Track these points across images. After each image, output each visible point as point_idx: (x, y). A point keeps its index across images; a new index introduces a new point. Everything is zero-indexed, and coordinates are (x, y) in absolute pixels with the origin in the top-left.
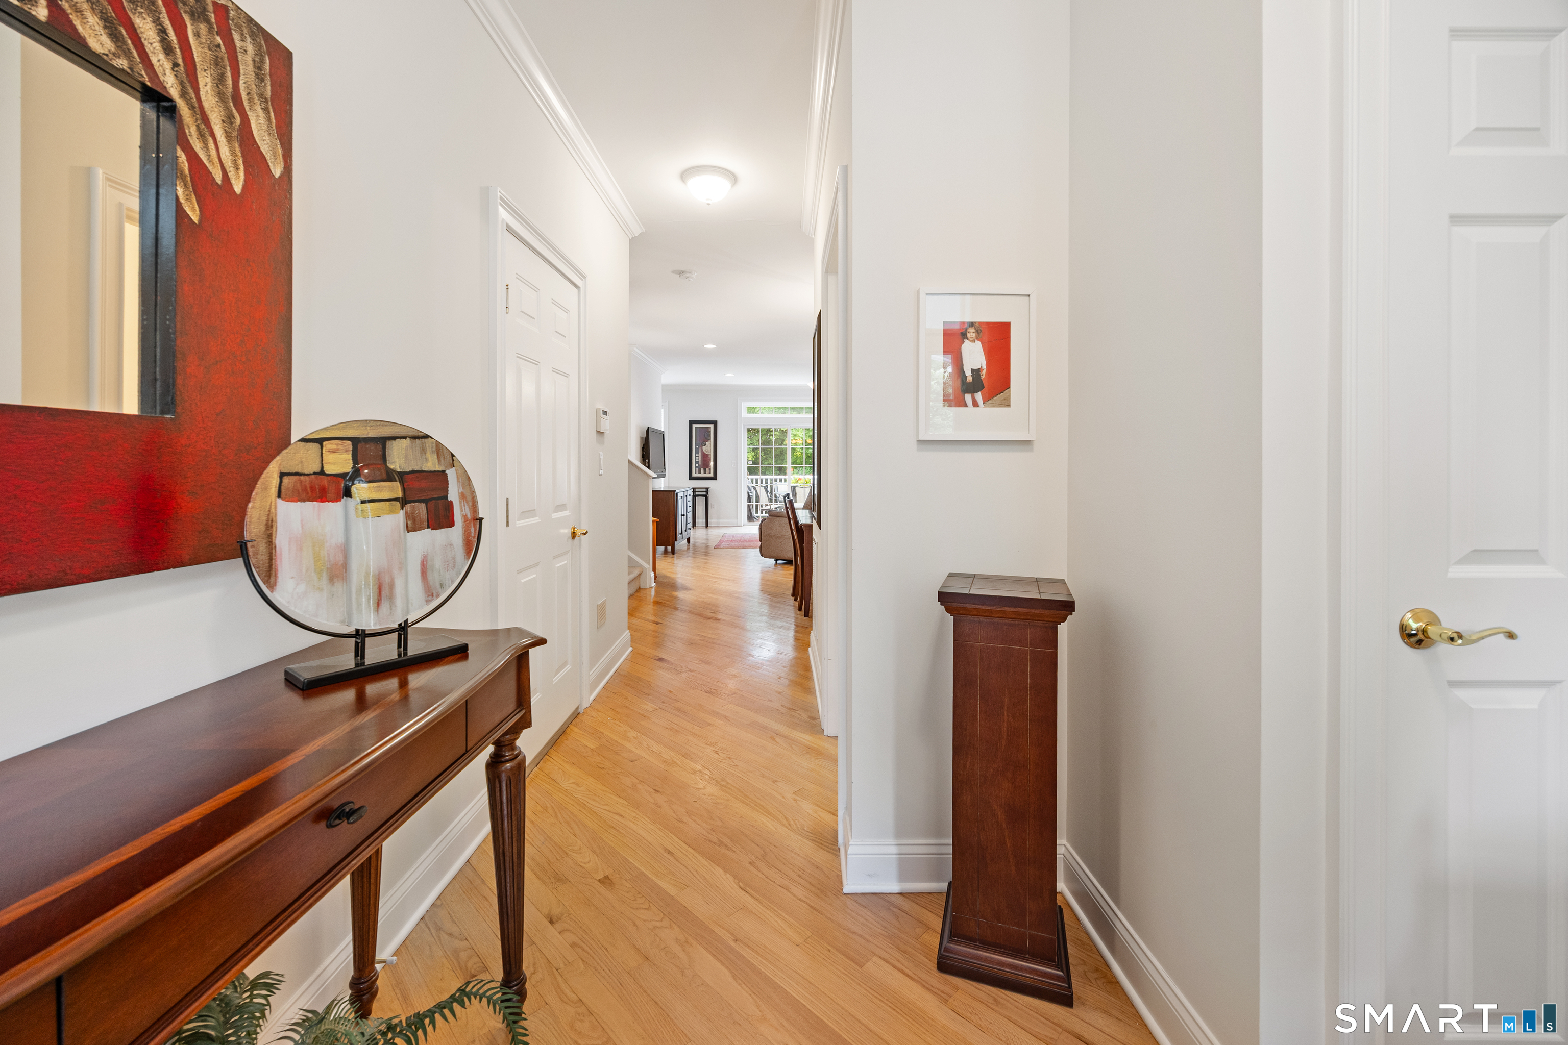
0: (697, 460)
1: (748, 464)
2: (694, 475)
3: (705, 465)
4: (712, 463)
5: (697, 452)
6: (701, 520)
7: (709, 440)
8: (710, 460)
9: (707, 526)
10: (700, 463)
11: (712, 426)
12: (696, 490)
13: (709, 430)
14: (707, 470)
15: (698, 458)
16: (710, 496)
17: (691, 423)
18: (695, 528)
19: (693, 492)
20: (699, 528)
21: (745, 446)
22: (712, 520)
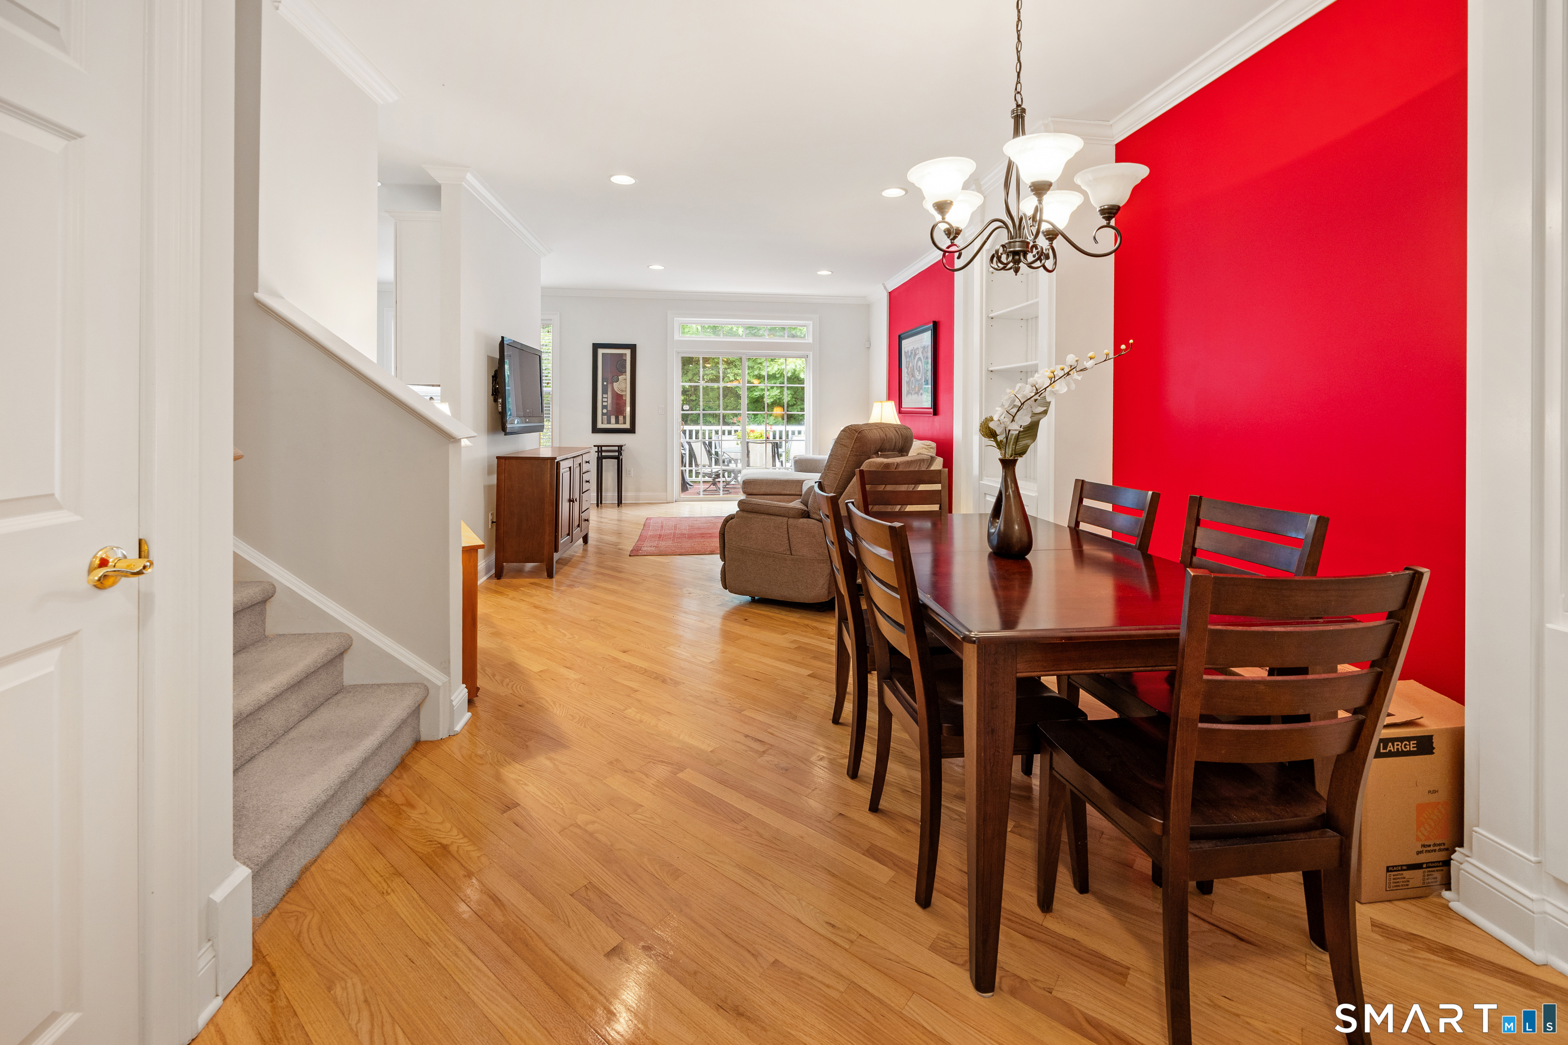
0: (605, 404)
1: (683, 410)
3: (618, 410)
4: (628, 409)
5: (605, 391)
6: (610, 494)
7: (623, 372)
8: (625, 403)
9: (620, 503)
10: (609, 408)
11: (628, 352)
12: (604, 448)
13: (624, 358)
14: (621, 418)
15: (606, 400)
16: (624, 457)
17: (596, 347)
18: (601, 507)
19: (598, 452)
20: (606, 507)
21: (678, 383)
22: (627, 495)
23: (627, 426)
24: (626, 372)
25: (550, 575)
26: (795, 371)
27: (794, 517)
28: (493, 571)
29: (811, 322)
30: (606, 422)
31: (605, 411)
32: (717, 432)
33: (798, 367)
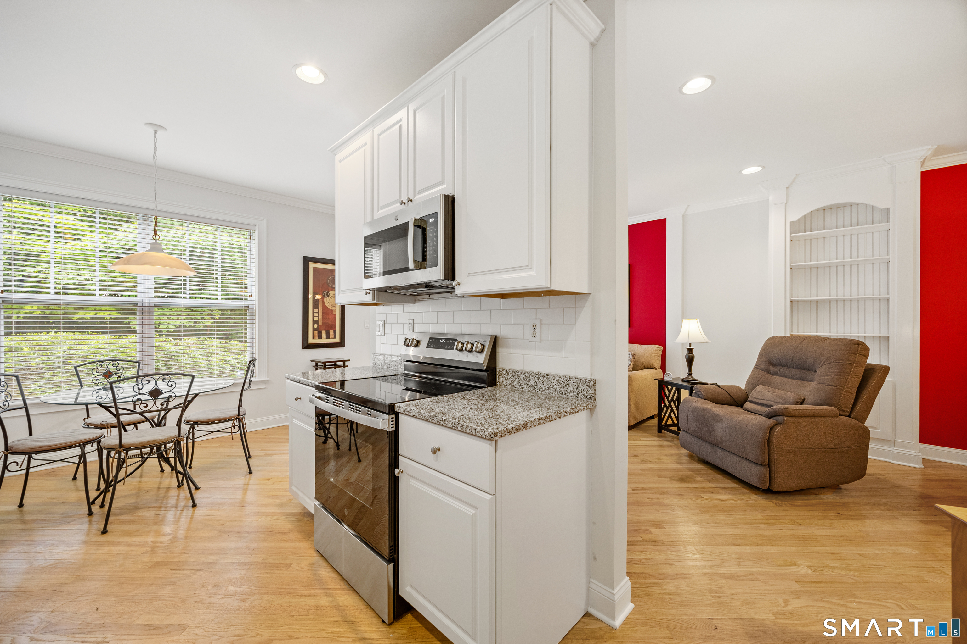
23: (337, 340)
24: (335, 288)
30: (317, 337)
31: (316, 326)
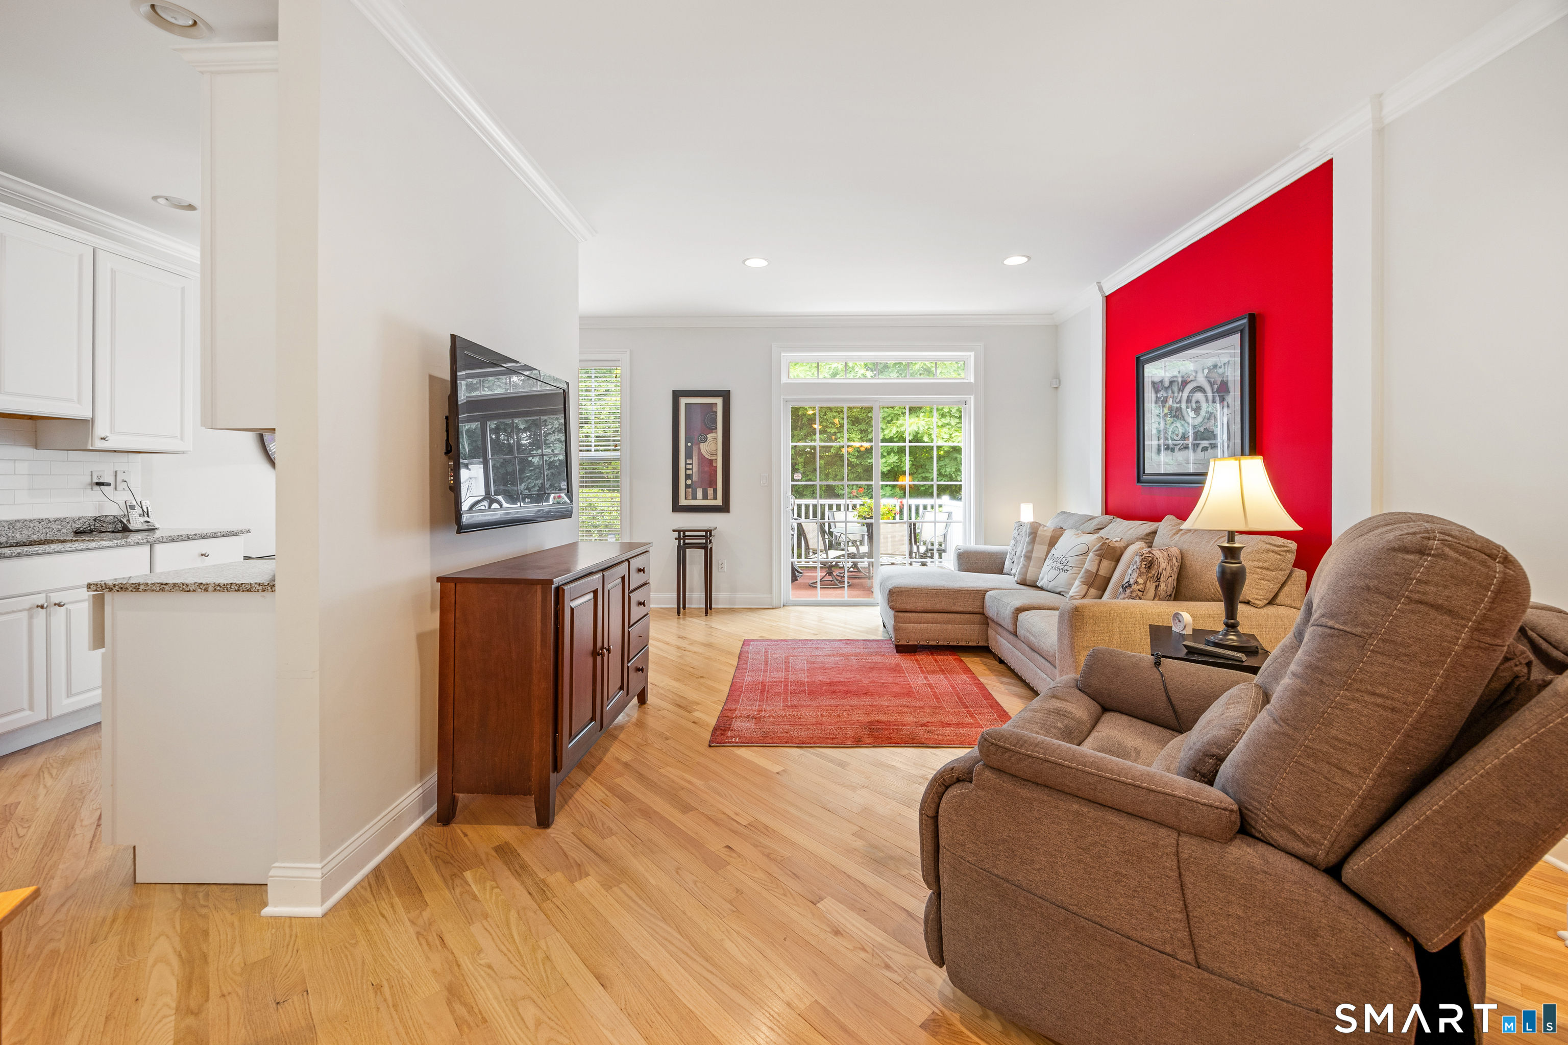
0: (689, 472)
1: (793, 480)
2: (683, 502)
3: (705, 481)
4: (720, 478)
5: (689, 456)
6: (695, 596)
7: (713, 428)
8: (716, 471)
9: (709, 608)
10: (695, 478)
11: (719, 401)
12: (687, 533)
13: (714, 409)
14: (710, 491)
15: (690, 466)
16: (716, 545)
17: (677, 395)
18: (684, 614)
19: (679, 539)
20: (692, 616)
21: (785, 445)
22: (720, 598)
23: (719, 502)
24: (716, 428)
25: (544, 821)
26: (917, 433)
27: (1202, 835)
28: (434, 808)
29: (972, 354)
30: (691, 498)
31: (689, 482)
32: (830, 507)
33: (921, 428)
